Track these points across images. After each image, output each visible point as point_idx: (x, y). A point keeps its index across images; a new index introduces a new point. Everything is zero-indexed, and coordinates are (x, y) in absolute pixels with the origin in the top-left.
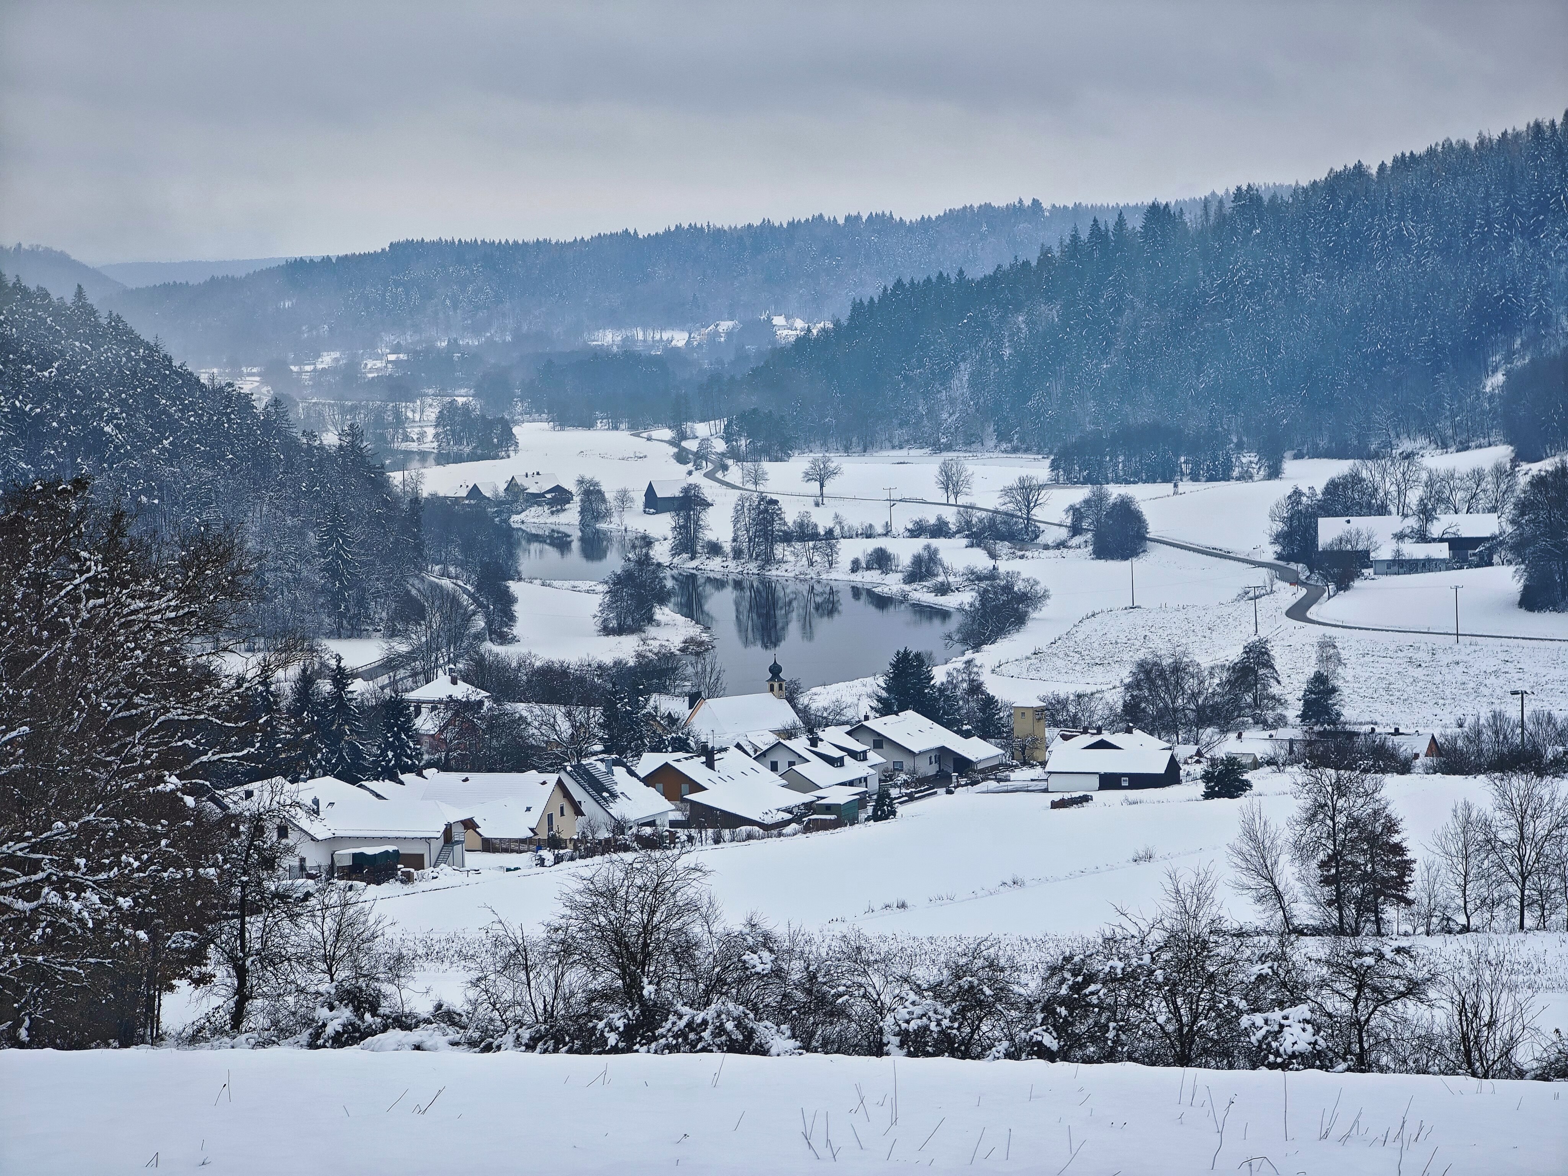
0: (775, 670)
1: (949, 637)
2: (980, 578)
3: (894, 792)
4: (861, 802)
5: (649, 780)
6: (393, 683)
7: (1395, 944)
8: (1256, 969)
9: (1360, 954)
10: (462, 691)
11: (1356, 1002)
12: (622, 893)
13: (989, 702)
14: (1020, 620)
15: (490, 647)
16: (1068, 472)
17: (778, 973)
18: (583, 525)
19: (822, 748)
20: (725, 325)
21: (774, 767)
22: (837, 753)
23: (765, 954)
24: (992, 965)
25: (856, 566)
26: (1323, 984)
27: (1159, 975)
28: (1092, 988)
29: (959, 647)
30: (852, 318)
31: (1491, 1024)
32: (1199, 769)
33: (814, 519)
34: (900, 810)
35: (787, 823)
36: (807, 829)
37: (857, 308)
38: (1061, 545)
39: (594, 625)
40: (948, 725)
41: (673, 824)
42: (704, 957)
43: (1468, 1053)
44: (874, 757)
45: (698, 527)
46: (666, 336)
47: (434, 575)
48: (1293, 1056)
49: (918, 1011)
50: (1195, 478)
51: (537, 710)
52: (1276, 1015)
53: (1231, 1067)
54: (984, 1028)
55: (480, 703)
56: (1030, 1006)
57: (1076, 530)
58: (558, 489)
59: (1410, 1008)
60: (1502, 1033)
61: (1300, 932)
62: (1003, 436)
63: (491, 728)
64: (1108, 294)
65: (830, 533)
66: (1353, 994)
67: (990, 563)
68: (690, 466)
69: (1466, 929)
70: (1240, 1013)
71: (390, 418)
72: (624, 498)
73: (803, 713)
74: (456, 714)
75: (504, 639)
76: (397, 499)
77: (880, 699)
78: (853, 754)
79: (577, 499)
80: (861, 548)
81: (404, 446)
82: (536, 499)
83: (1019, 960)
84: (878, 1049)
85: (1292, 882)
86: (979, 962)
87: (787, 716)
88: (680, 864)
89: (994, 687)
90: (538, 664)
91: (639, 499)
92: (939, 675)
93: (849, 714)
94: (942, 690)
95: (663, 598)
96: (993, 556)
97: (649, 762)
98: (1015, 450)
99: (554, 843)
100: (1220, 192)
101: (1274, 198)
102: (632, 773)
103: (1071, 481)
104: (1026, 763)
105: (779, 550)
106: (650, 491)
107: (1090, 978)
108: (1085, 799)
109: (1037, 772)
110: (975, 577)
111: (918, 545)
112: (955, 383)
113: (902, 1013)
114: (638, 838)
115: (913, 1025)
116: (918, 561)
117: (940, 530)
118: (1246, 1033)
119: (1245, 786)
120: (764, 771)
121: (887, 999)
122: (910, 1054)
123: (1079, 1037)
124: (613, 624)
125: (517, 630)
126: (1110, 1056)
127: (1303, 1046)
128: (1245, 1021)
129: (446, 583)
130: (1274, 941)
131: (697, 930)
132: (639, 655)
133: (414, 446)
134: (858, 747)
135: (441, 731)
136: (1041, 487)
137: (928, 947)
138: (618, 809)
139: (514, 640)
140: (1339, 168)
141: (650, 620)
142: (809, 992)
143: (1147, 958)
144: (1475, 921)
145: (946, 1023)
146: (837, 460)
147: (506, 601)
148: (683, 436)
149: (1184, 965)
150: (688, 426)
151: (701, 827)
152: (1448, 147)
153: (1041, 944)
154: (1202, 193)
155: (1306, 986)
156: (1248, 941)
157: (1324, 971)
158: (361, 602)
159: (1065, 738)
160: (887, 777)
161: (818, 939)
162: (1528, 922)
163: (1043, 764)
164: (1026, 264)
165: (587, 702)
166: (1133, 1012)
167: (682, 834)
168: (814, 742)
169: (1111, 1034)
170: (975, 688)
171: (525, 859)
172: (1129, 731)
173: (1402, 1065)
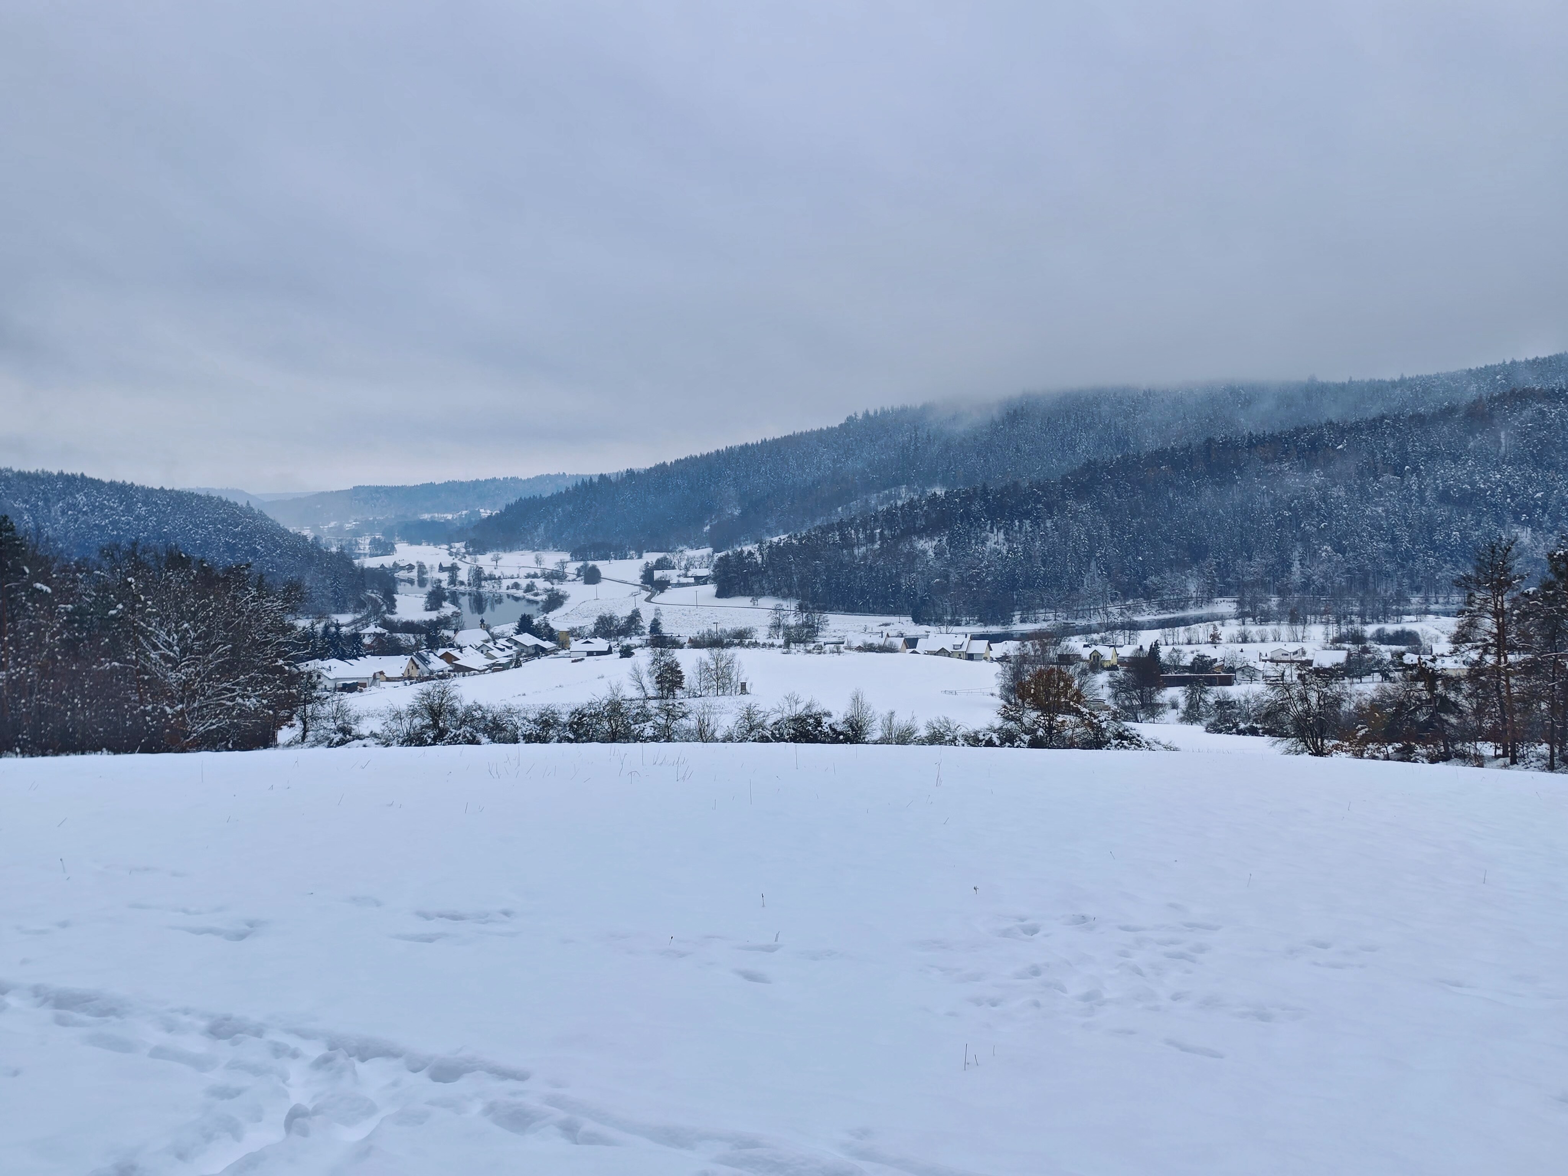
0: (482, 621)
1: (538, 609)
2: (548, 591)
3: (521, 659)
4: (511, 662)
5: (441, 657)
6: (356, 628)
7: (679, 701)
8: (636, 711)
9: (668, 705)
10: (379, 630)
11: (667, 720)
12: (432, 694)
13: (552, 629)
14: (561, 604)
15: (388, 616)
16: (575, 557)
17: (484, 718)
18: (419, 576)
19: (497, 646)
20: (464, 512)
21: (482, 652)
22: (503, 647)
23: (479, 712)
24: (553, 713)
25: (508, 588)
26: (657, 715)
27: (606, 714)
28: (585, 719)
29: (541, 613)
30: (505, 510)
31: (708, 725)
32: (618, 649)
33: (494, 573)
34: (523, 664)
35: (487, 669)
36: (493, 671)
37: (507, 506)
38: (574, 580)
39: (423, 608)
40: (538, 637)
41: (449, 671)
42: (459, 714)
43: (701, 734)
44: (515, 648)
45: (456, 576)
46: (445, 515)
47: (369, 593)
48: (648, 737)
49: (529, 728)
50: (616, 559)
51: (404, 636)
52: (642, 725)
53: (628, 742)
54: (550, 733)
55: (385, 634)
56: (565, 725)
57: (578, 575)
58: (410, 565)
59: (683, 721)
60: (711, 728)
61: (649, 699)
62: (555, 546)
63: (388, 642)
64: (588, 502)
65: (499, 578)
66: (666, 718)
67: (552, 586)
68: (454, 557)
69: (700, 696)
70: (631, 725)
71: (354, 542)
72: (432, 567)
73: (492, 634)
74: (377, 637)
75: (393, 613)
76: (357, 568)
77: (516, 630)
78: (508, 647)
79: (416, 568)
80: (510, 582)
81: (359, 552)
82: (402, 568)
83: (562, 711)
84: (516, 741)
85: (648, 683)
86: (549, 712)
87: (486, 635)
88: (451, 684)
89: (552, 625)
90: (404, 621)
91: (437, 568)
92: (535, 622)
93: (506, 634)
94: (536, 626)
95: (445, 599)
96: (552, 584)
97: (441, 651)
98: (559, 551)
99: (410, 678)
100: (622, 471)
101: (638, 472)
102: (435, 655)
103: (577, 560)
104: (563, 649)
105: (483, 583)
106: (441, 565)
107: (584, 716)
108: (583, 659)
109: (567, 651)
110: (546, 591)
111: (528, 581)
112: (539, 530)
113: (524, 729)
114: (438, 676)
115: (527, 733)
116: (528, 585)
117: (535, 576)
118: (633, 731)
119: (633, 653)
120: (479, 653)
121: (519, 725)
122: (526, 743)
123: (581, 734)
124: (429, 607)
125: (396, 610)
126: (590, 740)
127: (651, 734)
128: (633, 727)
129: (373, 595)
130: (642, 702)
131: (457, 705)
132: (437, 617)
133: (362, 552)
134: (509, 645)
135: (372, 643)
136: (567, 562)
137: (532, 707)
138: (431, 667)
139: (396, 613)
140: (658, 463)
141: (441, 606)
142: (494, 723)
143: (602, 709)
144: (703, 694)
145: (538, 731)
146: (502, 554)
147: (393, 601)
148: (451, 547)
149: (614, 710)
150: (453, 544)
151: (458, 672)
152: (691, 457)
153: (568, 705)
154: (616, 471)
155: (652, 716)
156: (634, 702)
157: (657, 711)
158: (345, 602)
159: (576, 640)
160: (519, 654)
161: (497, 706)
162: (719, 693)
163: (569, 649)
164: (561, 492)
165: (421, 633)
166: (597, 726)
167: (452, 674)
168: (495, 644)
169: (591, 733)
170: (547, 625)
171: (401, 683)
172: (596, 638)
173: (682, 740)
